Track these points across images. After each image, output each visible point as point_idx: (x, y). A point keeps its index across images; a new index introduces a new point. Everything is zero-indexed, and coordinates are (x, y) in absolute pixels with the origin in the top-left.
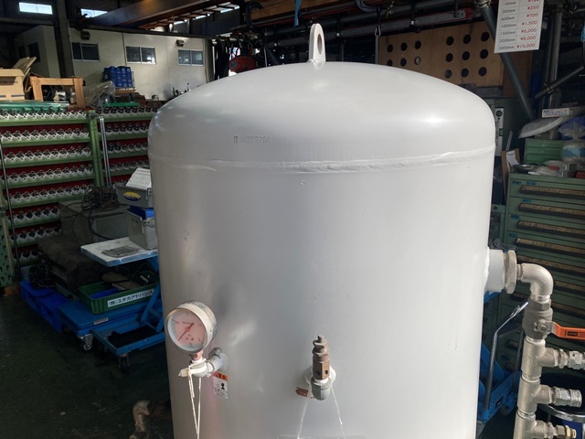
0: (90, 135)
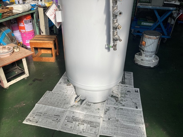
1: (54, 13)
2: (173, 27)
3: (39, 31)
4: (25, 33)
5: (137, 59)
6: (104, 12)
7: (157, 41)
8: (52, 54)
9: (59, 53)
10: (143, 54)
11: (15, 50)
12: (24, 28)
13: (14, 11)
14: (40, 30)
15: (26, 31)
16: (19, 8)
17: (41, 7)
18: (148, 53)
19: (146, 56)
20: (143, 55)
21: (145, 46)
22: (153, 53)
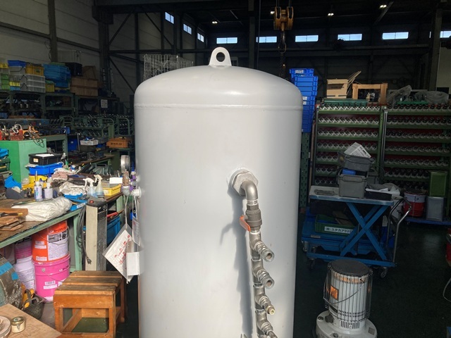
0: (379, 123)
1: (123, 251)
2: (395, 237)
3: (81, 256)
4: (46, 264)
5: (322, 332)
6: (236, 266)
7: (363, 287)
8: (107, 319)
9: (125, 317)
10: (335, 320)
11: (15, 329)
12: (45, 253)
13: (28, 218)
14: (84, 255)
15: (50, 259)
16: (43, 211)
17: (94, 206)
18: (346, 318)
19: (343, 325)
20: (337, 322)
21: (338, 299)
22: (360, 318)
